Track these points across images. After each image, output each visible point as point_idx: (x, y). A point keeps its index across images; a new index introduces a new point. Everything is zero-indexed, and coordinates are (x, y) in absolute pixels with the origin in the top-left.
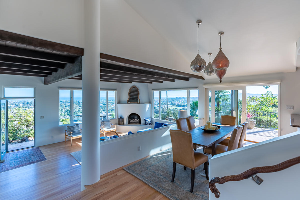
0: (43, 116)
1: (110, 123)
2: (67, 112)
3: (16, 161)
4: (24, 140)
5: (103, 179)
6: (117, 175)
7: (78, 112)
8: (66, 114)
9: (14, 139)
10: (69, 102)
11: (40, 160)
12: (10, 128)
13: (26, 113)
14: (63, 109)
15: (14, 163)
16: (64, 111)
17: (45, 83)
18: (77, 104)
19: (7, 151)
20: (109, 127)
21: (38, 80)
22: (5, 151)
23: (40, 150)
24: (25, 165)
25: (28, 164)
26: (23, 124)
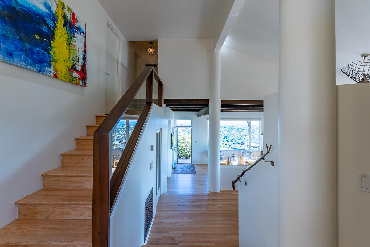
0: (197, 141)
1: (252, 154)
2: (226, 138)
3: (181, 170)
4: (187, 158)
5: (222, 192)
6: (232, 193)
7: (236, 139)
8: (225, 140)
9: (182, 156)
10: (227, 127)
11: (193, 173)
12: (179, 148)
13: (189, 137)
14: (223, 135)
15: (180, 171)
16: (223, 137)
17: (198, 116)
18: (236, 130)
19: (177, 163)
20: (250, 159)
21: (193, 114)
22: (176, 162)
23: (194, 167)
24: (185, 174)
25: (186, 173)
26: (187, 146)
